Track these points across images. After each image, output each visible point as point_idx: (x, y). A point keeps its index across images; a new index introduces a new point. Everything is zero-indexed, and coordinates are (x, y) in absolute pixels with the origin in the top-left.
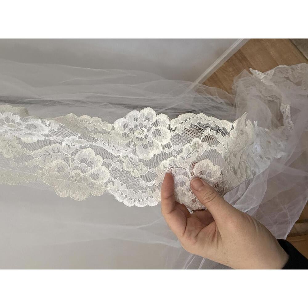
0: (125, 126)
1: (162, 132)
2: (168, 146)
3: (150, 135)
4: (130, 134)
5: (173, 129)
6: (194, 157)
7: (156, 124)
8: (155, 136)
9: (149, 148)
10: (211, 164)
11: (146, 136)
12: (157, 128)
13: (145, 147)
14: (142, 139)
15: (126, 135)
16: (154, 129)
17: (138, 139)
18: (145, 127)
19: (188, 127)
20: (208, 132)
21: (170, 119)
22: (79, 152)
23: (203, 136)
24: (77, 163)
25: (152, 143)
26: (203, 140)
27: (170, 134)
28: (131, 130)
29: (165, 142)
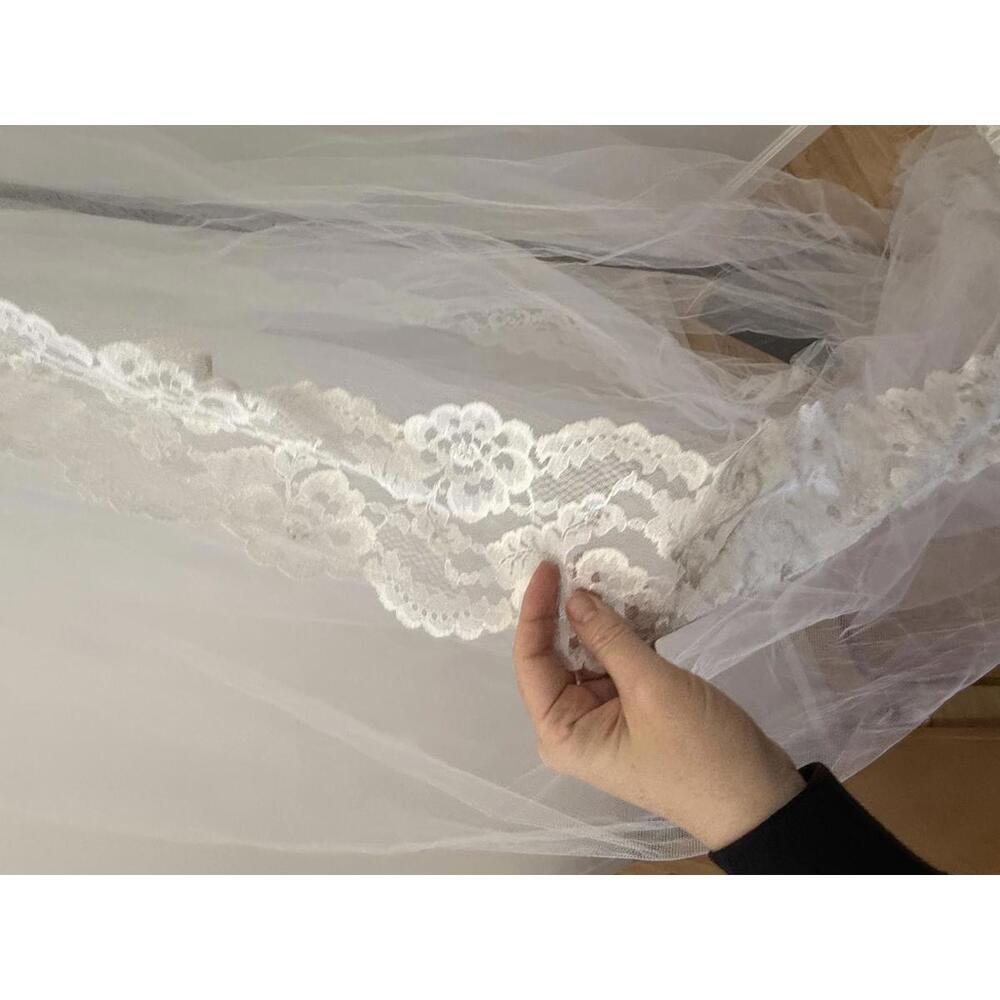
0: (431, 434)
1: (516, 463)
2: (522, 499)
3: (488, 462)
4: (440, 455)
5: (541, 461)
6: (584, 537)
7: (502, 440)
8: (499, 467)
9: (482, 493)
10: (622, 563)
11: (478, 465)
12: (506, 450)
13: (471, 490)
14: (469, 470)
15: (428, 457)
16: (496, 451)
17: (458, 469)
18: (478, 442)
19: (578, 465)
20: (629, 483)
21: (537, 435)
22: (313, 477)
23: (615, 490)
24: (305, 499)
25: (491, 482)
26: (613, 501)
27: (531, 473)
28: (444, 445)
29: (517, 489)
